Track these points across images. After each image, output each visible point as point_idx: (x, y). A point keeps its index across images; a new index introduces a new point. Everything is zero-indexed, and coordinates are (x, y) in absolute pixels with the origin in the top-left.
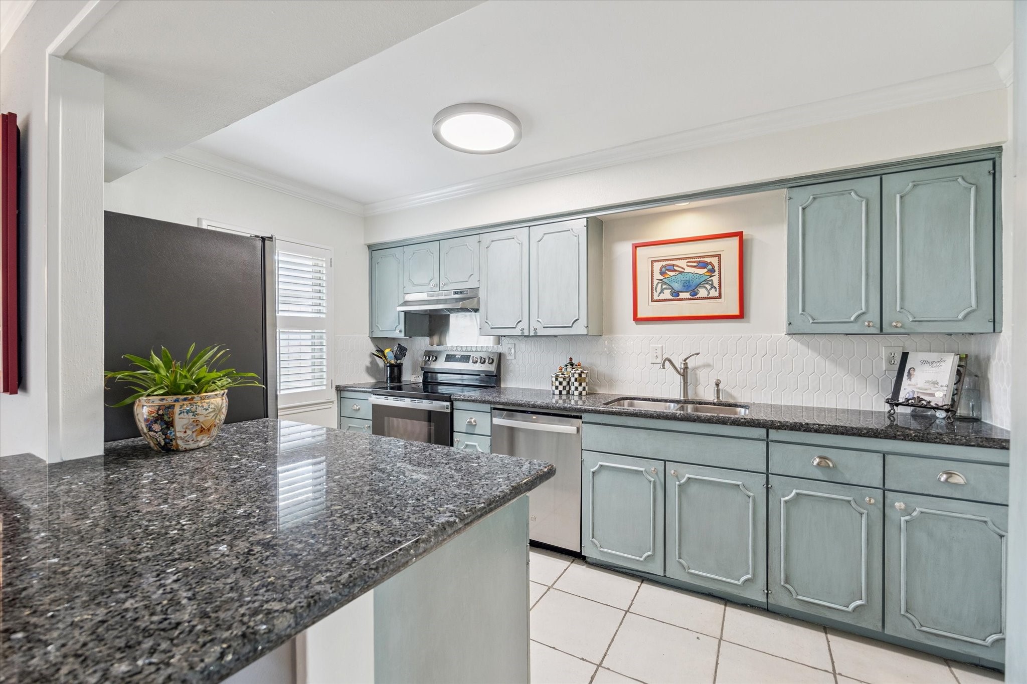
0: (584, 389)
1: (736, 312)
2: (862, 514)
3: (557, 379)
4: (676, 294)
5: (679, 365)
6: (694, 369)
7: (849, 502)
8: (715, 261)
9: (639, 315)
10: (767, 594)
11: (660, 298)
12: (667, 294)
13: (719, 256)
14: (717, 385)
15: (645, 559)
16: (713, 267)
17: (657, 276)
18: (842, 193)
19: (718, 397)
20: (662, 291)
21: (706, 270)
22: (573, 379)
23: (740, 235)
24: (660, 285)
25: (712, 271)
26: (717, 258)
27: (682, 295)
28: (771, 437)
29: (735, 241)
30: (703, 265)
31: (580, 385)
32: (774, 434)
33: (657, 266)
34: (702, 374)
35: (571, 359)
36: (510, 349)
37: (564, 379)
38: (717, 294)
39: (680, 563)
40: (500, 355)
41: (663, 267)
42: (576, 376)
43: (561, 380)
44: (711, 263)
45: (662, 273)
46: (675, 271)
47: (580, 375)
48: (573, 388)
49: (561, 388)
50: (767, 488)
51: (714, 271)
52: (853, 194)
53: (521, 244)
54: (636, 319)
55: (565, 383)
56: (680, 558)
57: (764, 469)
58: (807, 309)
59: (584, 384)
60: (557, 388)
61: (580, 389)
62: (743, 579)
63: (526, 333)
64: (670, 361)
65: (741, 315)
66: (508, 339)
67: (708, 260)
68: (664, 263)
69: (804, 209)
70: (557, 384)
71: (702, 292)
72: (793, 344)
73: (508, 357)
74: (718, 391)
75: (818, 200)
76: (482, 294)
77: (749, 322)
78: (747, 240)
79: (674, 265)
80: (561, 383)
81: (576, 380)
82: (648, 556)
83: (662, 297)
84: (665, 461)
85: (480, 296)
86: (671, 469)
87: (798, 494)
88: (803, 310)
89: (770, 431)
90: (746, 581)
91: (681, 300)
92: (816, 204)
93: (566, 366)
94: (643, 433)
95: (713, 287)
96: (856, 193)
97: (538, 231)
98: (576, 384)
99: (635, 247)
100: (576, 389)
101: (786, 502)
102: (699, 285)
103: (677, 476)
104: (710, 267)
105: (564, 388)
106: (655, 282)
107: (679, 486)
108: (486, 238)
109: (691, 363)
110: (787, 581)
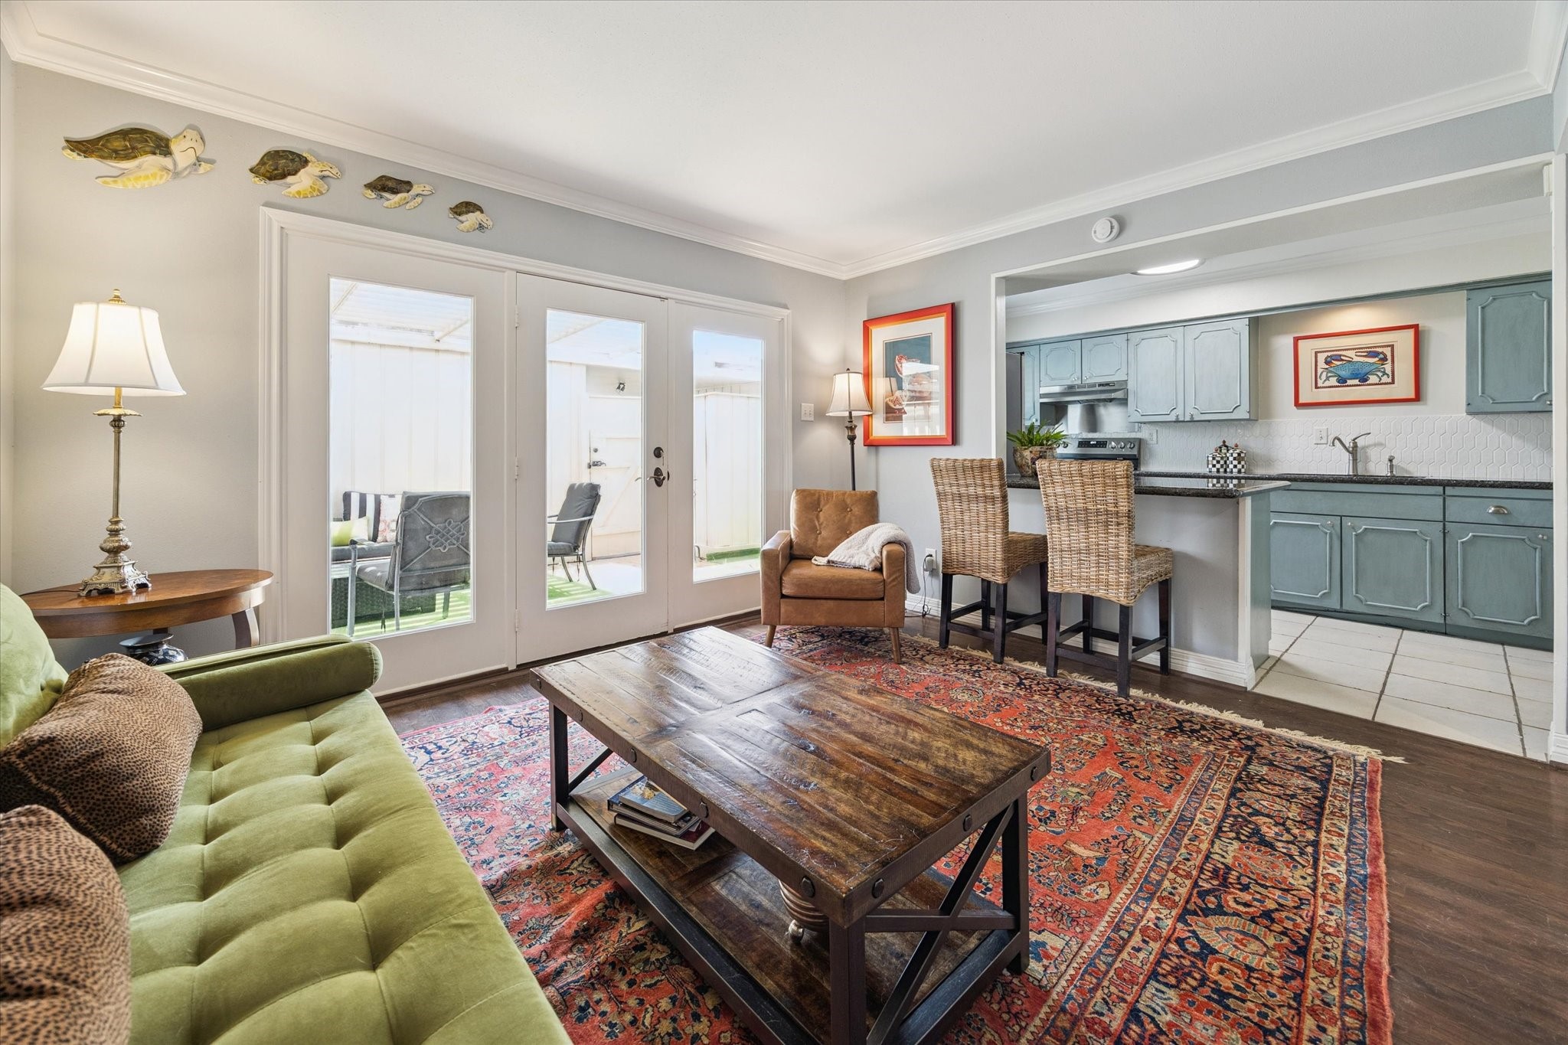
0: (1243, 467)
1: (1412, 395)
2: (1536, 549)
3: (1214, 459)
4: (1342, 381)
5: (1348, 442)
6: (1363, 448)
7: (1523, 540)
8: (1387, 351)
9: (1301, 401)
10: (1445, 617)
11: (1325, 385)
12: (1333, 381)
13: (1392, 346)
14: (1391, 461)
15: (1321, 596)
16: (1385, 356)
17: (1322, 364)
18: (1523, 294)
19: (1392, 472)
20: (1328, 378)
21: (1377, 359)
22: (1231, 459)
23: (1416, 327)
24: (1325, 374)
25: (1385, 359)
26: (1389, 348)
27: (1349, 382)
28: (1447, 493)
29: (1411, 333)
30: (1375, 354)
31: (1239, 463)
32: (1449, 490)
33: (1322, 357)
34: (1373, 453)
35: (1224, 442)
36: (1151, 434)
37: (1222, 458)
38: (1390, 380)
39: (1357, 597)
40: (1140, 441)
41: (1328, 357)
42: (1235, 455)
43: (1219, 459)
44: (1382, 353)
45: (1327, 363)
46: (1343, 360)
47: (1239, 454)
48: (1231, 466)
49: (1218, 466)
50: (1444, 533)
51: (1387, 360)
52: (1534, 295)
53: (1176, 342)
54: (1298, 404)
55: (1222, 462)
56: (1357, 593)
57: (1441, 518)
58: (1486, 392)
59: (1243, 463)
60: (1214, 466)
61: (1239, 466)
62: (1419, 607)
63: (1181, 419)
64: (1339, 440)
65: (1418, 397)
66: (1148, 426)
67: (1380, 350)
68: (1329, 354)
69: (1483, 308)
70: (1215, 462)
71: (1373, 379)
72: (1474, 422)
73: (1150, 442)
74: (1392, 467)
75: (1497, 301)
76: (1130, 386)
77: (1425, 404)
78: (1424, 331)
79: (1340, 356)
80: (1218, 462)
81: (1235, 459)
82: (1324, 594)
83: (1327, 384)
84: (1341, 516)
85: (1129, 387)
86: (1348, 522)
87: (1474, 536)
88: (1483, 393)
89: (1447, 488)
90: (1424, 607)
91: (1350, 386)
92: (1497, 303)
93: (1220, 448)
94: (1319, 495)
95: (1384, 373)
96: (1537, 294)
97: (1196, 330)
98: (1235, 462)
99: (1296, 340)
100: (1235, 466)
101: (1462, 543)
102: (1370, 373)
103: (1353, 528)
104: (1381, 356)
105: (1222, 466)
106: (1320, 371)
107: (1356, 535)
108: (1135, 337)
109: (1360, 442)
110: (1463, 606)
